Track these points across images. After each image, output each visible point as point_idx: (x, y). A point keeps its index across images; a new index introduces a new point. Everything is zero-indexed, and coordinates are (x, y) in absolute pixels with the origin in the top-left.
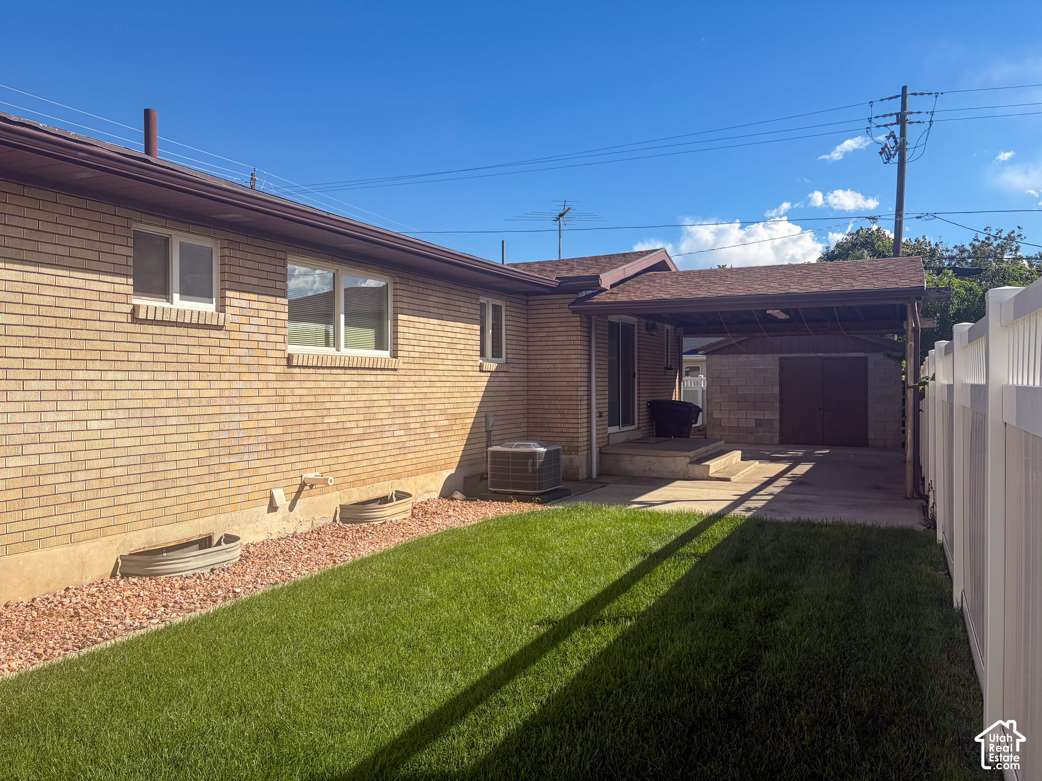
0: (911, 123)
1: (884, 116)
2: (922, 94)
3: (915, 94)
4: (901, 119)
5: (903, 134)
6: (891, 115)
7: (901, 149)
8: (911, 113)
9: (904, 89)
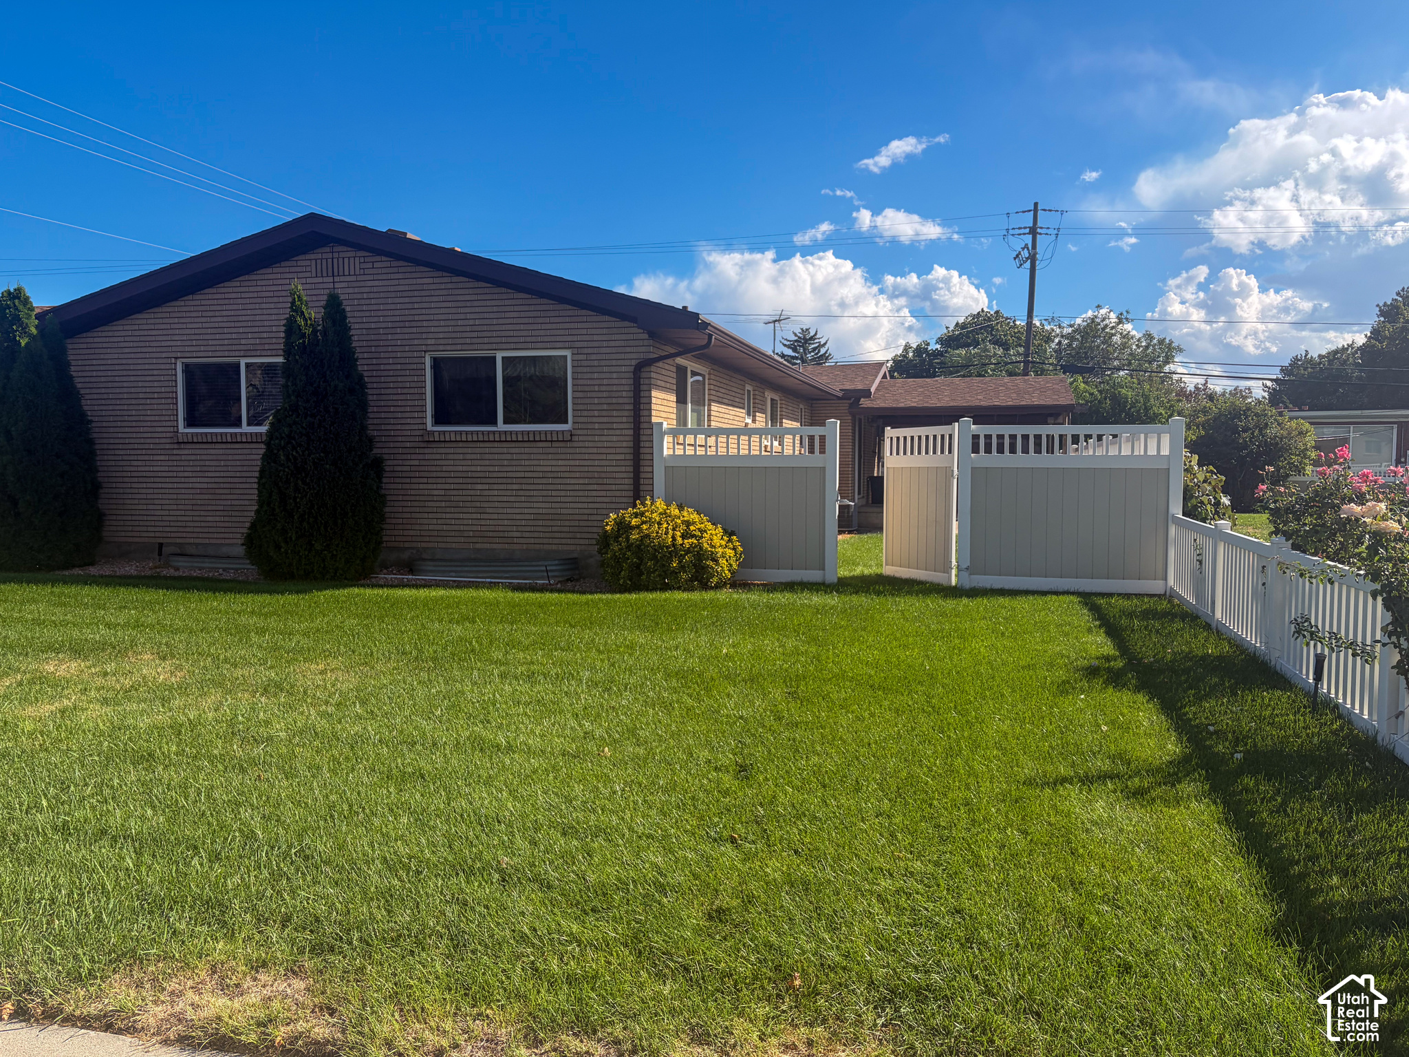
0: (1040, 234)
1: (1020, 228)
2: (1050, 211)
3: (1044, 210)
4: (1033, 231)
5: (1034, 246)
6: (1025, 228)
7: (1033, 258)
8: (1041, 228)
9: (1036, 204)
